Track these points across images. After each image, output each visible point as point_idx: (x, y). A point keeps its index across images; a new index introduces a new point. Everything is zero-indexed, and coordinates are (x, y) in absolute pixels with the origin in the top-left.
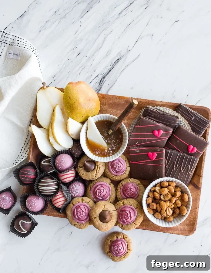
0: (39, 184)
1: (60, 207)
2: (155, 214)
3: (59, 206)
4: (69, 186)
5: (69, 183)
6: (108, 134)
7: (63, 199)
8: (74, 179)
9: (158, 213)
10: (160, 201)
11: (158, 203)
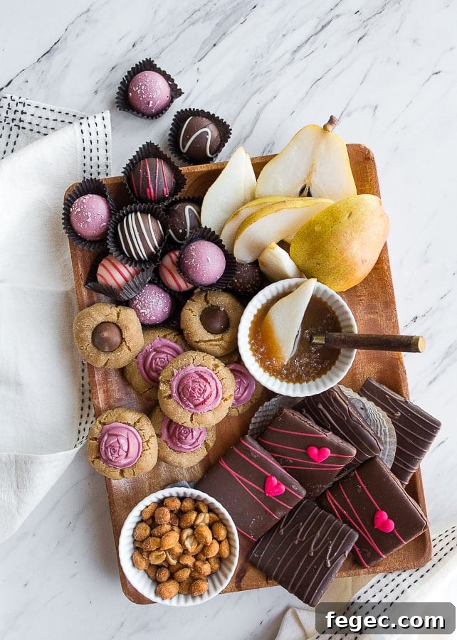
0: (139, 213)
1: (99, 279)
2: (144, 525)
3: (102, 277)
4: (155, 284)
5: (163, 283)
6: (311, 339)
7: (120, 280)
8: (175, 292)
9: (148, 532)
10: (176, 529)
11: (172, 525)
